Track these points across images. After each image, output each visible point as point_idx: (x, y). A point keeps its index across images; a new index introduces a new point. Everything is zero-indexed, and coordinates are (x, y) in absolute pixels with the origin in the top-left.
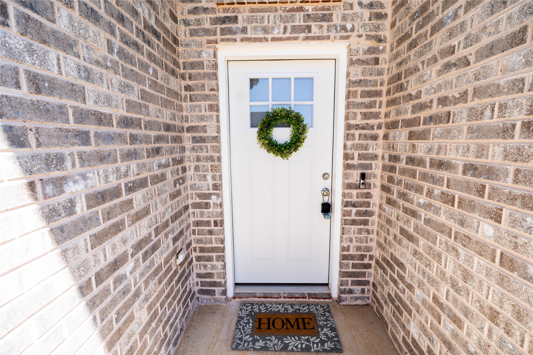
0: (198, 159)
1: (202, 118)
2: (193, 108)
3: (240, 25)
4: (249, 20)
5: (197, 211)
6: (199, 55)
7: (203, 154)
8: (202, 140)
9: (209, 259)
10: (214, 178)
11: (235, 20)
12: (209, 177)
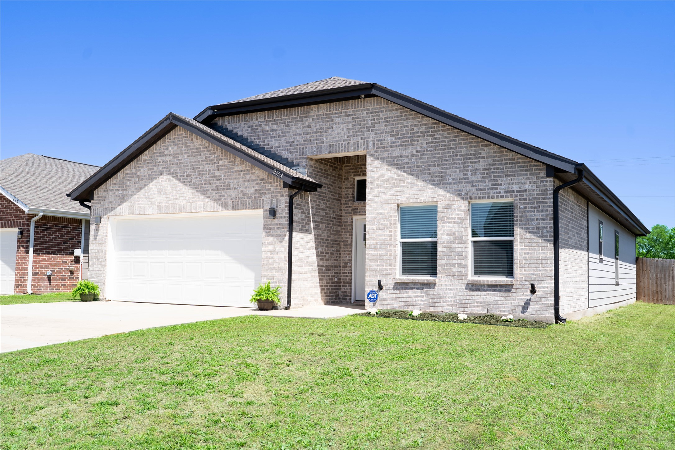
0: (345, 251)
1: (347, 238)
2: (345, 235)
3: (358, 211)
4: (361, 209)
5: (343, 268)
6: (347, 219)
7: (347, 249)
8: (347, 245)
9: (346, 286)
10: (349, 257)
11: (357, 209)
12: (348, 257)
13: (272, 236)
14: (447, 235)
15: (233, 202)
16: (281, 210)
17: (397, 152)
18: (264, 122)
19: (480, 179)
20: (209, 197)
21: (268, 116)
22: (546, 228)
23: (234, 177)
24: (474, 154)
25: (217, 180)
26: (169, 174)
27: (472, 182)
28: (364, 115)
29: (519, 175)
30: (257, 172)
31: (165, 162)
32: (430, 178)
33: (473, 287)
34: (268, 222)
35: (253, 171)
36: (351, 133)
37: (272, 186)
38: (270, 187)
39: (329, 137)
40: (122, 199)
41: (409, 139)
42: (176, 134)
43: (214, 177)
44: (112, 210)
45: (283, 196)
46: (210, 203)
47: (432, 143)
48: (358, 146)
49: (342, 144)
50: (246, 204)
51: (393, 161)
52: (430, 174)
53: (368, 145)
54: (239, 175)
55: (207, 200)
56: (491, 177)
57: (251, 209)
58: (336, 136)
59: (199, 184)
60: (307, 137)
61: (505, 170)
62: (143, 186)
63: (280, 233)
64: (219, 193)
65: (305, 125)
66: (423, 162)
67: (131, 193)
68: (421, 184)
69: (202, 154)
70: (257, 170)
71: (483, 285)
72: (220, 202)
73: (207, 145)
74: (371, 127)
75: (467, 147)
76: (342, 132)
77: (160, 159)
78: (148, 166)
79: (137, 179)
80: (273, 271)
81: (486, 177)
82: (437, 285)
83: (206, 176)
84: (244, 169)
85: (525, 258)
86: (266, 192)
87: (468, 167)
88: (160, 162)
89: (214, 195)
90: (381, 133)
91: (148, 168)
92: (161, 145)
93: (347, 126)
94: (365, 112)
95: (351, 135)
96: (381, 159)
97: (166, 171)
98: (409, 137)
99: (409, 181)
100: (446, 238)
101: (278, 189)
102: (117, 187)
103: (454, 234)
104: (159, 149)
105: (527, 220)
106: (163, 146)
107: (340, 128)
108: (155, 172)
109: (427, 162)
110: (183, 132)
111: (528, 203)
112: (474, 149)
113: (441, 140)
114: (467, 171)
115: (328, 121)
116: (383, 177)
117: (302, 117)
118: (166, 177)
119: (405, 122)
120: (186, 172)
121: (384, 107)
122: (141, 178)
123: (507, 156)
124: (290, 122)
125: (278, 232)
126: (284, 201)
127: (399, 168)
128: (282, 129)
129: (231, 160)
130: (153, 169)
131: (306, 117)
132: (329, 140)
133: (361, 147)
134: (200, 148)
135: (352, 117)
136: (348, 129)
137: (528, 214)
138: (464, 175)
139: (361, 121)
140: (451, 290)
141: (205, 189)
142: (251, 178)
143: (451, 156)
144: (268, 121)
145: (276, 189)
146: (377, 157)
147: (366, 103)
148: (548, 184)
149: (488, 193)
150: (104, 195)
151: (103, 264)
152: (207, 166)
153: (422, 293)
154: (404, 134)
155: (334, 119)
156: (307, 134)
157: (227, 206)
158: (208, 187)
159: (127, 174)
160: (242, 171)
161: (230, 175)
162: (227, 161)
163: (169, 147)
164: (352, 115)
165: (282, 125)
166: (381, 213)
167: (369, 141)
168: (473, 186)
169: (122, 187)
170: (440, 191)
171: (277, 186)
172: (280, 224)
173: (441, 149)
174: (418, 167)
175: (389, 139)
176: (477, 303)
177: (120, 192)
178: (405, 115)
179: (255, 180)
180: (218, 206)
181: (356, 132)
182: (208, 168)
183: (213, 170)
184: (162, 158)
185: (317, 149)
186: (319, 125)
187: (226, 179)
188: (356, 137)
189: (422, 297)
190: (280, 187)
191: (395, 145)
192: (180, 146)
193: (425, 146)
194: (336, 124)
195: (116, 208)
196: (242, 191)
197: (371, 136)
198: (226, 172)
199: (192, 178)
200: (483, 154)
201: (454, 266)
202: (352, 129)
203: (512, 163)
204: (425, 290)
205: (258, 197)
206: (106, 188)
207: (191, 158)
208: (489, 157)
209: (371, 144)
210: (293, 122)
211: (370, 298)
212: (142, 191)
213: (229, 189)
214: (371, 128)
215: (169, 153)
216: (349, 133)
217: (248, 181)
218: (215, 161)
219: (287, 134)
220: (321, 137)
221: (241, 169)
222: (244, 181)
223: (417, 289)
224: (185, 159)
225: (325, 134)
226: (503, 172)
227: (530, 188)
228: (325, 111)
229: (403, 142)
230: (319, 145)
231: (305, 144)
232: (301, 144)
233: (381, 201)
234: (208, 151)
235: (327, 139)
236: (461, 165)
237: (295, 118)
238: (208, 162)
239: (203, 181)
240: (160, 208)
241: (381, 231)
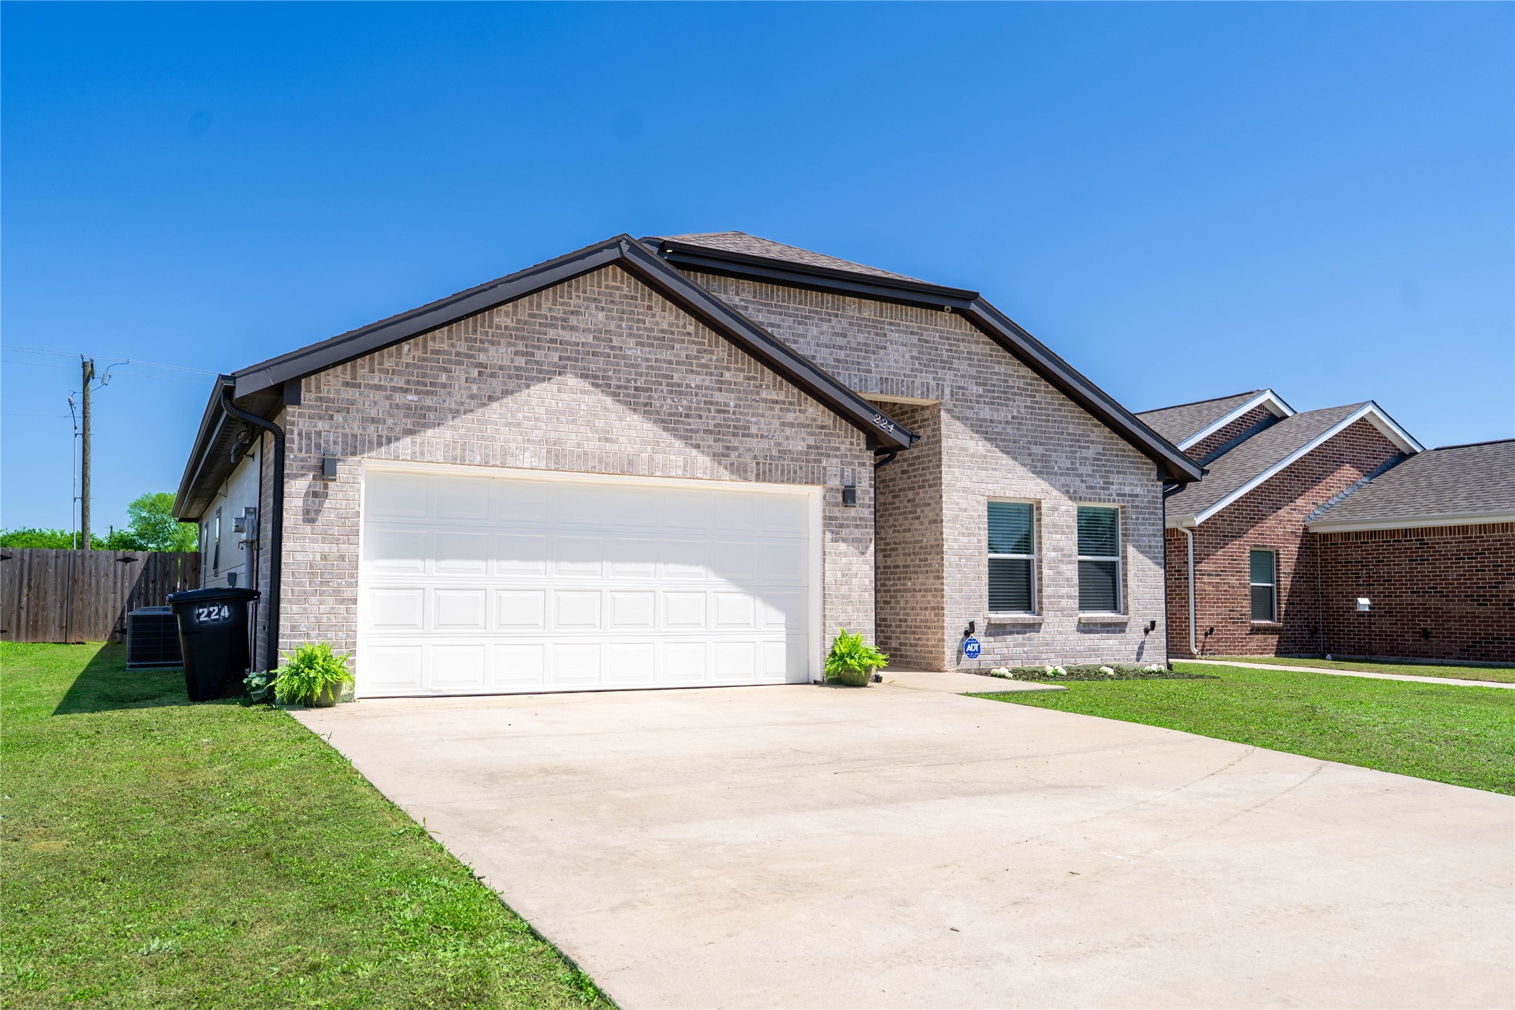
13: (844, 540)
14: (1054, 550)
15: (758, 464)
16: (862, 491)
17: (986, 413)
18: (753, 302)
19: (1091, 473)
20: (698, 446)
21: (761, 294)
22: (1157, 547)
23: (760, 411)
24: (1083, 435)
25: (719, 411)
26: (584, 376)
27: (1081, 475)
28: (935, 339)
29: (1131, 474)
30: (811, 410)
31: (568, 343)
32: (1030, 462)
33: (1086, 628)
34: (837, 512)
35: (802, 407)
36: (917, 366)
37: (842, 443)
38: (837, 445)
39: (880, 363)
40: (419, 420)
41: (1003, 396)
42: (603, 283)
43: (711, 403)
44: (380, 444)
45: (864, 464)
46: (703, 460)
47: (1032, 408)
48: (928, 391)
49: (903, 381)
50: (789, 472)
51: (981, 426)
52: (1030, 455)
53: (943, 392)
54: (771, 409)
55: (694, 452)
56: (1101, 471)
57: (800, 483)
58: (892, 364)
59: (670, 414)
60: (842, 354)
61: (1116, 464)
62: (498, 394)
63: (860, 536)
64: (723, 441)
65: (836, 331)
66: (1022, 436)
67: (453, 406)
68: (1022, 470)
69: (677, 346)
70: (811, 406)
71: (1095, 624)
72: (725, 461)
73: (691, 329)
74: (947, 362)
75: (1074, 423)
76: (901, 360)
77: (552, 333)
78: (514, 345)
79: (475, 373)
80: (850, 608)
81: (1097, 471)
82: (1043, 626)
83: (689, 398)
84: (782, 398)
85: (1138, 586)
86: (831, 453)
87: (1075, 452)
88: (552, 341)
89: (712, 443)
90: (963, 376)
91: (514, 349)
92: (555, 300)
93: (910, 351)
94: (937, 335)
95: (917, 369)
96: (963, 419)
97: (574, 367)
98: (1001, 392)
99: (1004, 462)
100: (1053, 554)
101: (855, 450)
102: (399, 382)
103: (1062, 550)
104: (551, 310)
105: (1139, 535)
106: (562, 304)
107: (898, 351)
108: (537, 363)
109: (1027, 436)
110: (622, 282)
111: (1140, 513)
112: (1082, 427)
113: (1043, 406)
114: (1075, 458)
115: (877, 334)
116: (966, 449)
117: (829, 314)
118: (572, 381)
119: (996, 366)
120: (636, 381)
121: (966, 335)
122: (489, 371)
123: (1117, 444)
124: (806, 317)
125: (857, 533)
126: (867, 475)
127: (989, 440)
128: (790, 328)
129: (752, 374)
130: (533, 355)
131: (837, 316)
132: (880, 369)
133: (932, 393)
134: (673, 333)
135: (917, 337)
136: (912, 357)
137: (1141, 527)
138: (1073, 463)
139: (931, 348)
140: (1060, 633)
141: (688, 427)
142: (799, 421)
143: (1055, 433)
144: (761, 304)
145: (851, 450)
146: (957, 415)
147: (939, 319)
148: (1158, 489)
149: (1100, 494)
150: (344, 395)
151: (348, 594)
152: (691, 376)
153: (1024, 639)
154: (994, 385)
155: (888, 333)
156: (841, 348)
157: (745, 471)
158: (694, 423)
159: (437, 352)
160: (777, 402)
161: (750, 407)
162: (742, 375)
163: (582, 310)
164: (917, 334)
165: (791, 319)
166: (965, 510)
167: (946, 385)
168: (1082, 481)
169: (418, 383)
170: (1044, 485)
171: (852, 444)
172: (861, 519)
173: (1043, 420)
174: (1015, 442)
175: (975, 388)
176: (1090, 650)
177: (410, 397)
178: (996, 356)
179: (808, 426)
180: (722, 470)
181: (925, 365)
182: (695, 381)
183: (707, 388)
184: (561, 332)
185: (861, 381)
186: (861, 338)
187: (741, 413)
188: (924, 374)
189: (1024, 645)
190: (858, 448)
191: (982, 399)
192: (615, 314)
193: (1023, 411)
194: (891, 342)
195: (397, 439)
196: (779, 444)
197: (947, 376)
198: (740, 399)
199: (650, 397)
200: (1093, 437)
201: (1062, 597)
202: (917, 359)
203: (1123, 456)
204: (1028, 635)
205: (815, 461)
206: (354, 378)
207: (647, 349)
208: (1099, 443)
209: (947, 391)
210: (813, 318)
211: (969, 652)
212: (495, 405)
213: (748, 436)
214: (947, 364)
215: (581, 326)
216: (913, 364)
217: (792, 425)
218: (713, 370)
219: (801, 340)
220: (867, 361)
221: (775, 397)
222: (783, 424)
223: (1018, 633)
224: (629, 349)
225: (873, 356)
226: (1114, 466)
227: (1142, 492)
228: (872, 314)
229: (994, 398)
230: (863, 374)
231: (837, 367)
232: (830, 365)
233: (965, 490)
234: (694, 342)
235: (877, 366)
236: (1068, 449)
237: (817, 312)
238: (694, 368)
239: (681, 409)
240: (556, 456)
241: (965, 540)
